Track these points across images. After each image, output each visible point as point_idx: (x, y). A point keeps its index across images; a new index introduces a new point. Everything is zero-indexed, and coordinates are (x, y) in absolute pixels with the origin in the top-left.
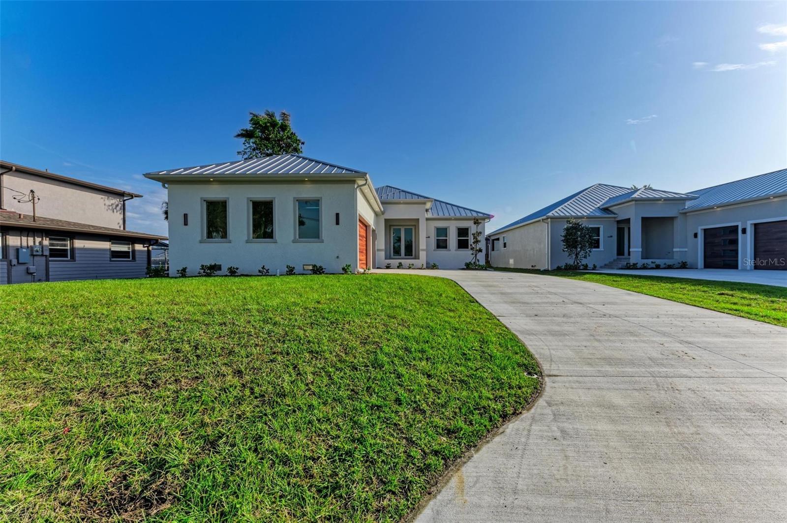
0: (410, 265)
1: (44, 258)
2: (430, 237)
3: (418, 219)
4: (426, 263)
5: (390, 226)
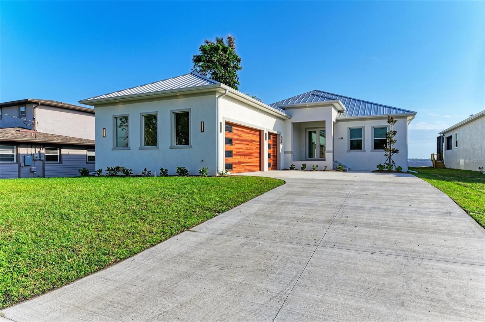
0: (314, 166)
1: (42, 162)
2: (342, 139)
3: (325, 121)
4: (333, 164)
5: (306, 129)
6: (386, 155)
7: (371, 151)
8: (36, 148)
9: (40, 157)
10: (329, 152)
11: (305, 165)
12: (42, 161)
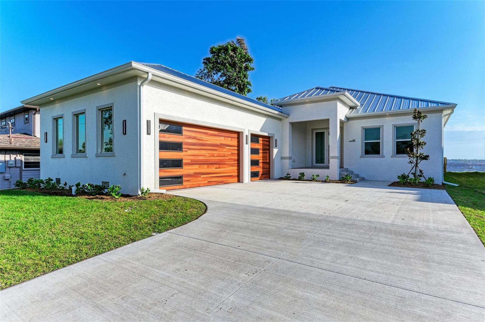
2: (355, 141)
3: (328, 120)
4: (340, 173)
5: (313, 130)
6: (411, 162)
7: (392, 157)
8: (11, 155)
9: (16, 164)
10: (334, 157)
11: (303, 173)
12: (19, 168)
